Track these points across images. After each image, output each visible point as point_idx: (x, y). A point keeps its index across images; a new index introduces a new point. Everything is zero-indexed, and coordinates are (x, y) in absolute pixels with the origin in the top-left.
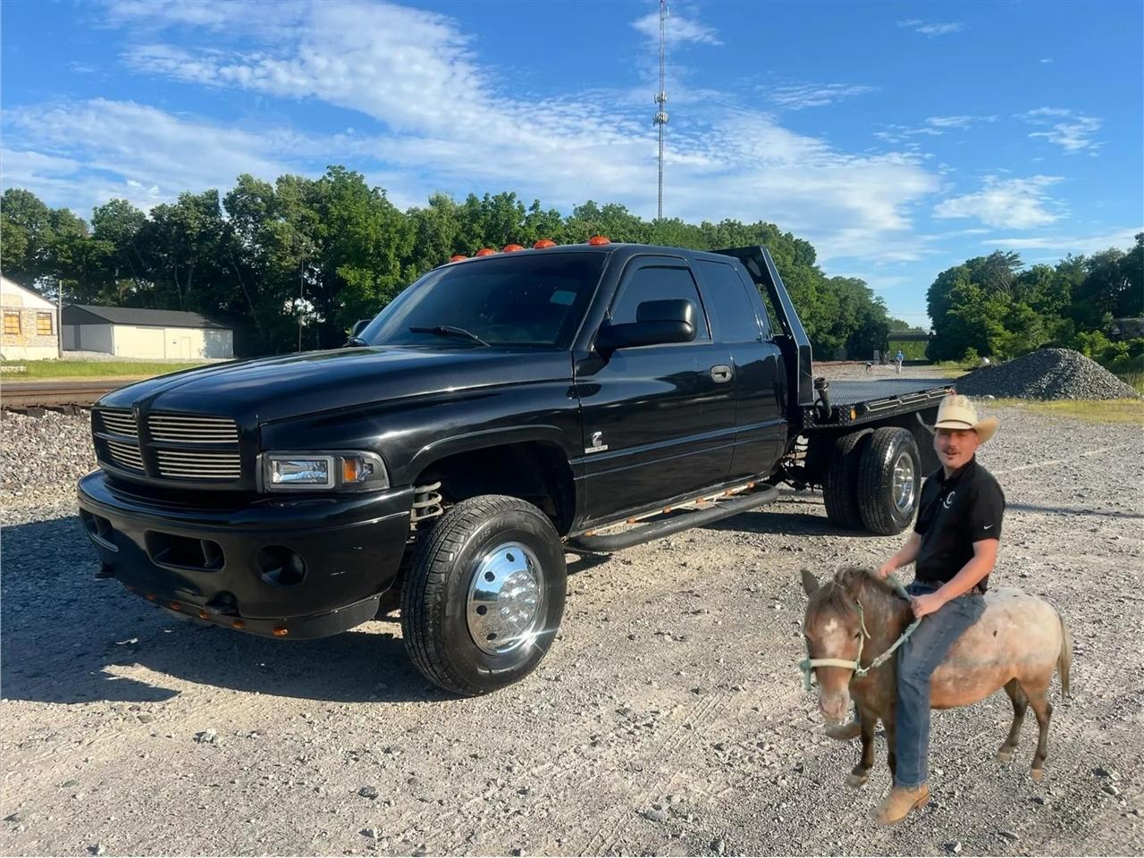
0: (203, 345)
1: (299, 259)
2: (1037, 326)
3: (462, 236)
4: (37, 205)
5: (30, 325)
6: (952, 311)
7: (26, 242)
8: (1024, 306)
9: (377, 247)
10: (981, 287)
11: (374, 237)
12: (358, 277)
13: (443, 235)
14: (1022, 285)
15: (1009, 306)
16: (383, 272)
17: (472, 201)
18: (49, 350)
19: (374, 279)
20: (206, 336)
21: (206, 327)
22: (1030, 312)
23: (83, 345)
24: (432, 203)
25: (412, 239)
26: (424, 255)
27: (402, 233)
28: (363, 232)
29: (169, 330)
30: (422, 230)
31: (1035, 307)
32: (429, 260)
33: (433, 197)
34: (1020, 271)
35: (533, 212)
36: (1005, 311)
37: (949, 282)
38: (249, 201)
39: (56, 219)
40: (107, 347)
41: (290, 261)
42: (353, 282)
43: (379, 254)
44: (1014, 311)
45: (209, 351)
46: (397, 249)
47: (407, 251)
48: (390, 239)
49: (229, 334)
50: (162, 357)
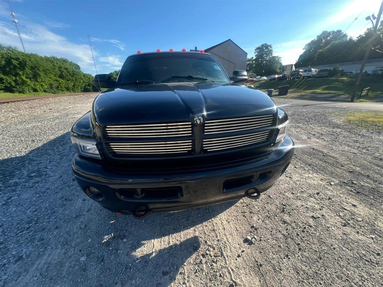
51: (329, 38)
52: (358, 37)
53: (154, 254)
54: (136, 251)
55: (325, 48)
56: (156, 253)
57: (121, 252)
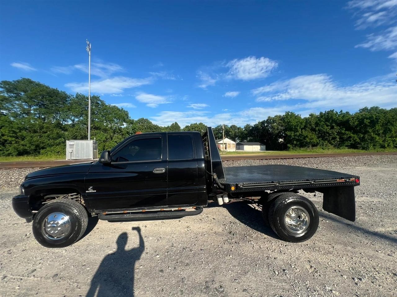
0: (260, 148)
1: (278, 131)
3: (318, 122)
4: (236, 127)
5: (232, 146)
7: (234, 133)
9: (295, 126)
11: (294, 125)
12: (290, 133)
13: (312, 122)
16: (296, 132)
17: (321, 113)
18: (234, 150)
19: (294, 133)
20: (260, 147)
21: (260, 145)
23: (240, 149)
24: (310, 115)
25: (304, 124)
26: (307, 127)
27: (301, 123)
28: (292, 124)
29: (253, 146)
30: (307, 121)
32: (308, 128)
33: (310, 114)
35: (340, 113)
38: (269, 121)
39: (239, 128)
40: (243, 149)
41: (277, 132)
42: (289, 135)
43: (295, 128)
45: (261, 149)
46: (300, 126)
47: (302, 127)
48: (298, 125)
49: (265, 146)
50: (252, 150)
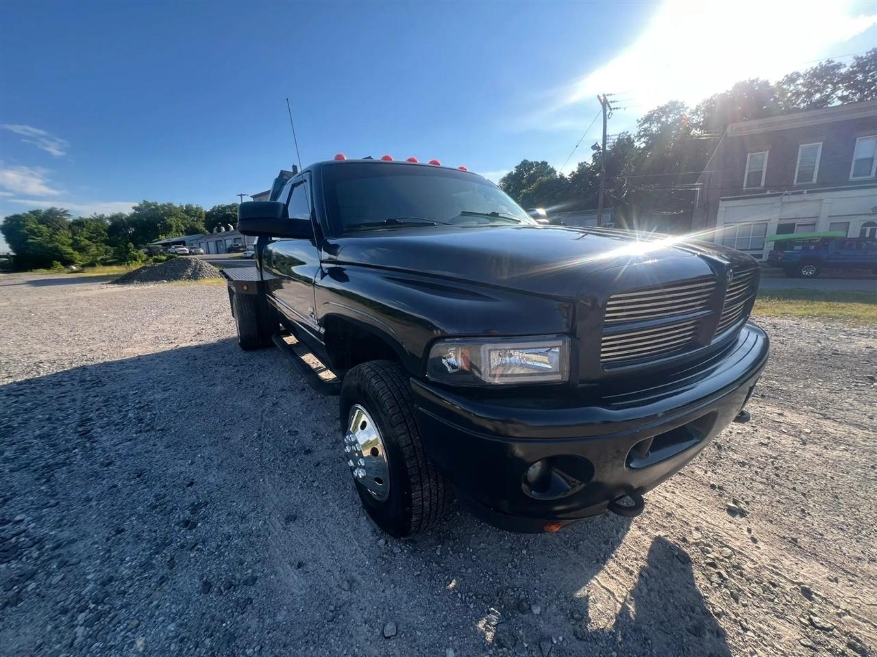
2: (93, 249)
6: (32, 240)
8: (82, 239)
10: (48, 227)
14: (75, 227)
15: (72, 238)
22: (87, 242)
31: (89, 239)
34: (71, 220)
36: (71, 241)
37: (21, 222)
44: (76, 241)
51: (532, 172)
52: (571, 175)
53: (632, 608)
54: (590, 620)
55: (530, 187)
56: (633, 603)
57: (561, 638)
